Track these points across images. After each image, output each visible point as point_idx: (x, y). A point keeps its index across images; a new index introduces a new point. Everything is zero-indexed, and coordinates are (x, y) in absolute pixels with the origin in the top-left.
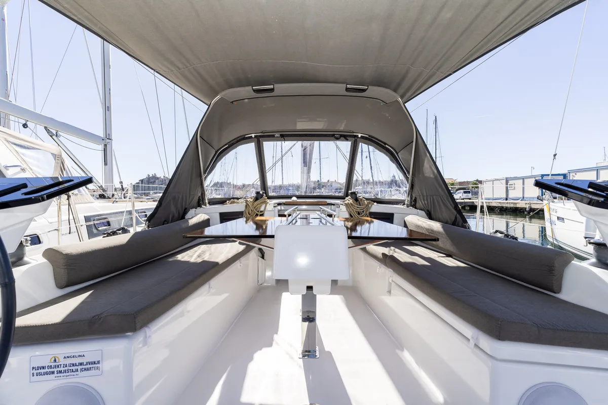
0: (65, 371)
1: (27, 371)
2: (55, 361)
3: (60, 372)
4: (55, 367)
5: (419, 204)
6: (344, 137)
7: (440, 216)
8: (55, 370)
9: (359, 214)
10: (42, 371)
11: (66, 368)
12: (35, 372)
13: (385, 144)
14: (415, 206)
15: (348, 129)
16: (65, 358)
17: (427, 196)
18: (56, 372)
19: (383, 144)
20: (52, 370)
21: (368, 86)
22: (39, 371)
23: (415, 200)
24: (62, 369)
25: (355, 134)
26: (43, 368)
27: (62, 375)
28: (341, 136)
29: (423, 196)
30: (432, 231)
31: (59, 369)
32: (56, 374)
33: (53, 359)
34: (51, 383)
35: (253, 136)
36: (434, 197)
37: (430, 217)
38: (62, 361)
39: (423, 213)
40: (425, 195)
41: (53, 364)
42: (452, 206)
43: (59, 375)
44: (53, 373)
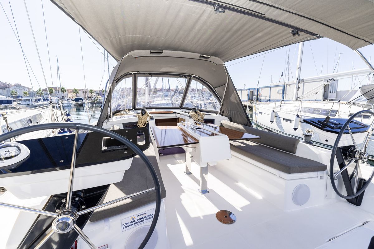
0: (138, 222)
1: (120, 227)
2: (133, 219)
3: (136, 223)
4: (133, 221)
5: (225, 113)
6: (185, 76)
7: (237, 120)
8: (134, 223)
9: (199, 120)
10: (128, 225)
11: (139, 221)
12: (124, 226)
13: (207, 82)
14: (222, 115)
15: (188, 72)
16: (137, 216)
17: (231, 111)
18: (134, 224)
19: (206, 82)
20: (132, 223)
21: (211, 56)
22: (126, 225)
23: (223, 112)
24: (137, 222)
25: (190, 75)
26: (128, 223)
27: (136, 224)
28: (183, 75)
29: (228, 110)
30: (239, 129)
31: (135, 222)
32: (134, 225)
33: (132, 218)
34: (132, 229)
35: (132, 73)
36: (235, 112)
37: (231, 120)
38: (136, 218)
39: (227, 118)
40: (230, 110)
41: (132, 221)
42: (245, 116)
43: (135, 225)
44: (133, 224)
